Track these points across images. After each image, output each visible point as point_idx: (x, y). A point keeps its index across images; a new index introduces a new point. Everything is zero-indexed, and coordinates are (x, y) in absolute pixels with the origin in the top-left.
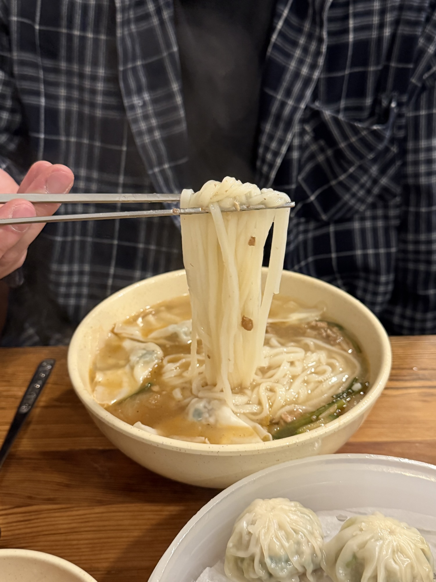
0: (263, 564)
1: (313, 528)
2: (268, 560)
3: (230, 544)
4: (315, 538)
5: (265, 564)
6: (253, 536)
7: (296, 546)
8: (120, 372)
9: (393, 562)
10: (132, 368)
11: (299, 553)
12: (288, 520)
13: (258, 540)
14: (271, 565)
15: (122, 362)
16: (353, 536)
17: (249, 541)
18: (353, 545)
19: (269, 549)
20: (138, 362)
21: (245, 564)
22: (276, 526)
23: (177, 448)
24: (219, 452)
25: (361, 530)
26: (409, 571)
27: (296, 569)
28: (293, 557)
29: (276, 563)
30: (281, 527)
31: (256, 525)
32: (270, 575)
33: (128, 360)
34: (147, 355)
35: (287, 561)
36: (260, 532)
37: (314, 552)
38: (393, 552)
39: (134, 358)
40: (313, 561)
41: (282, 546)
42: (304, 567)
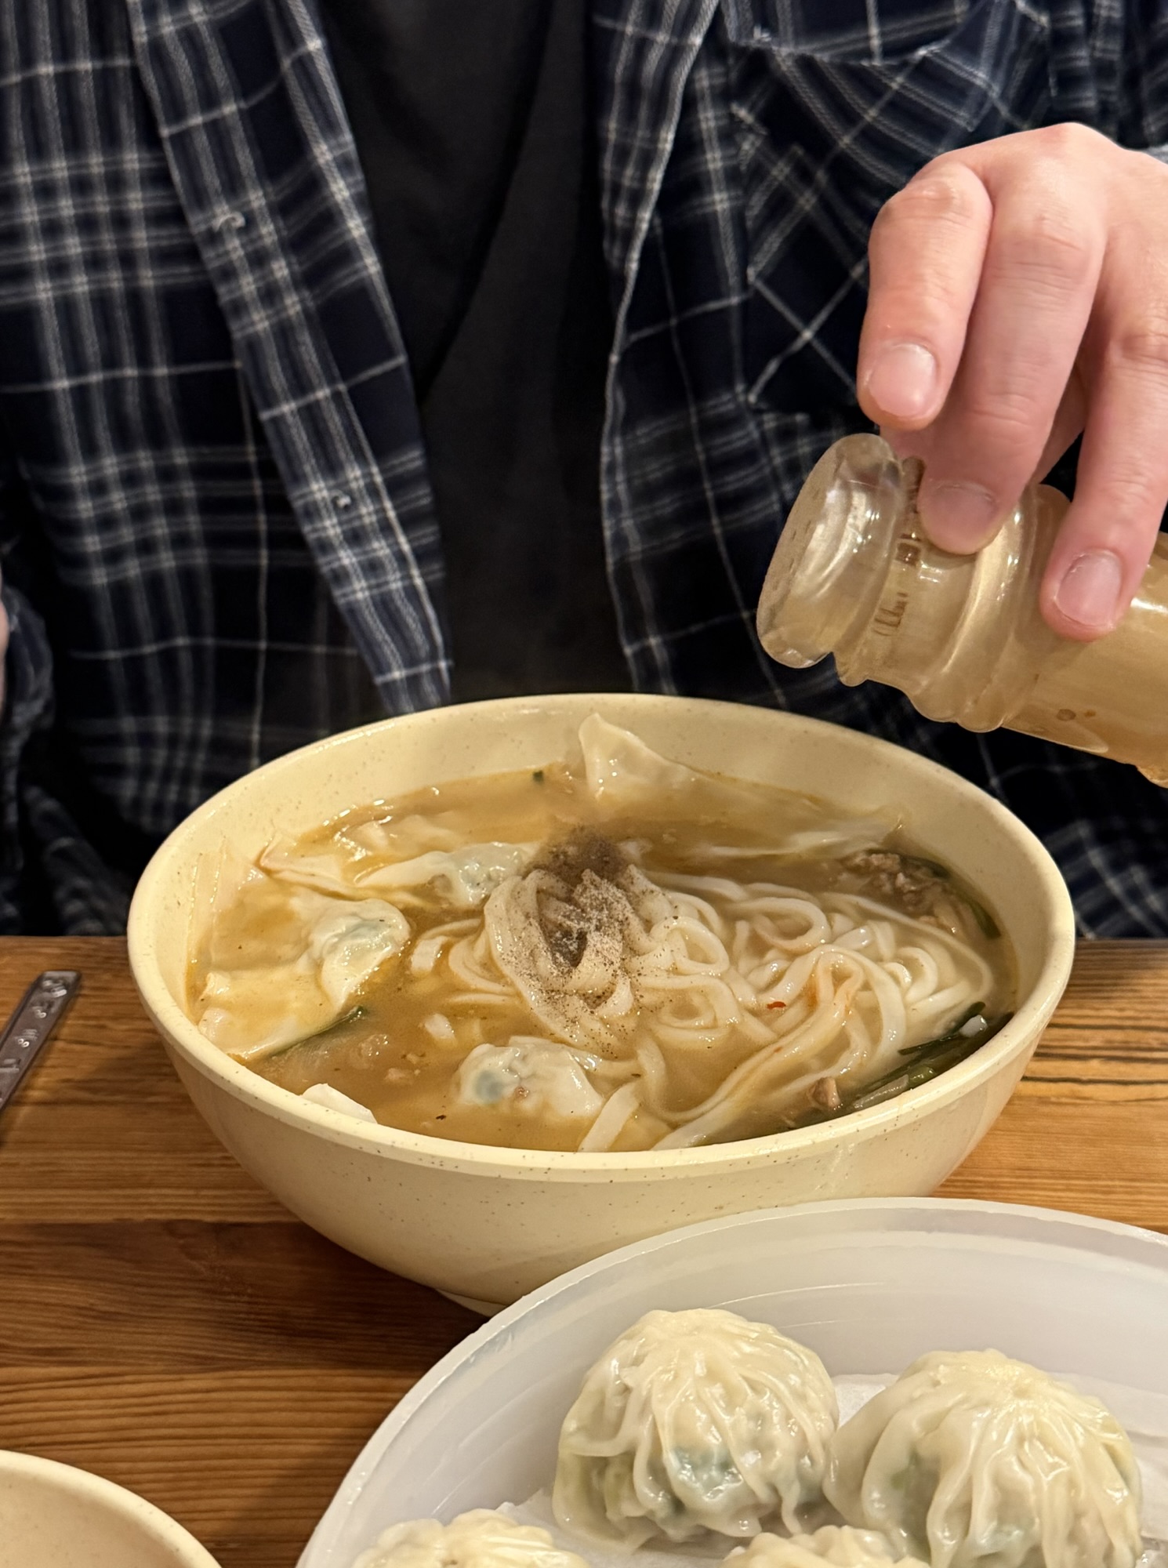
0: (658, 1473)
1: (803, 1384)
2: (671, 1460)
3: (570, 1425)
4: (811, 1411)
5: (664, 1470)
6: (633, 1397)
7: (752, 1425)
8: (279, 975)
9: (1016, 1467)
10: (318, 965)
11: (760, 1445)
12: (736, 1354)
13: (645, 1407)
14: (681, 1474)
15: (287, 950)
16: (912, 1401)
17: (622, 1413)
18: (910, 1422)
19: (678, 1429)
20: (334, 948)
21: (611, 1473)
22: (700, 1370)
23: (433, 1157)
24: (549, 1169)
25: (936, 1383)
26: (1061, 1491)
27: (753, 1493)
28: (743, 1454)
29: (695, 1468)
30: (713, 1375)
31: (642, 1366)
32: (678, 1506)
33: (305, 945)
34: (362, 931)
35: (726, 1465)
36: (651, 1382)
37: (803, 1448)
38: (1021, 1440)
39: (322, 939)
40: (801, 1477)
41: (714, 1421)
42: (775, 1490)
